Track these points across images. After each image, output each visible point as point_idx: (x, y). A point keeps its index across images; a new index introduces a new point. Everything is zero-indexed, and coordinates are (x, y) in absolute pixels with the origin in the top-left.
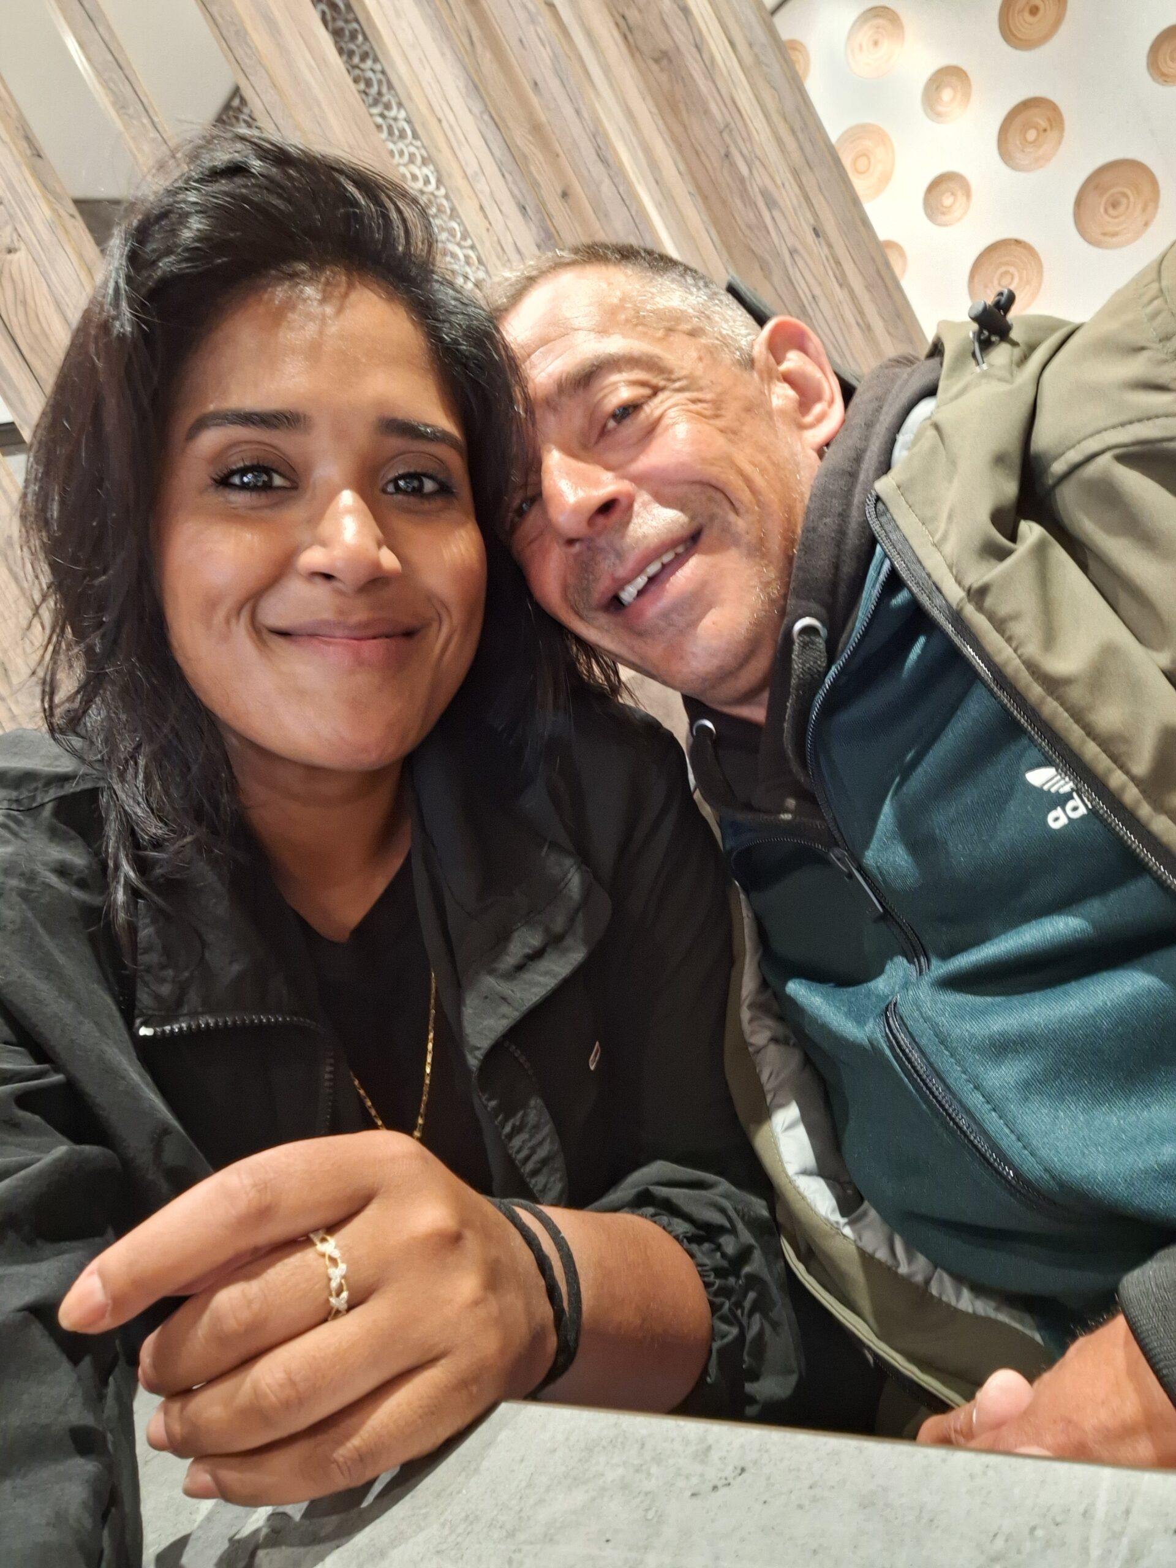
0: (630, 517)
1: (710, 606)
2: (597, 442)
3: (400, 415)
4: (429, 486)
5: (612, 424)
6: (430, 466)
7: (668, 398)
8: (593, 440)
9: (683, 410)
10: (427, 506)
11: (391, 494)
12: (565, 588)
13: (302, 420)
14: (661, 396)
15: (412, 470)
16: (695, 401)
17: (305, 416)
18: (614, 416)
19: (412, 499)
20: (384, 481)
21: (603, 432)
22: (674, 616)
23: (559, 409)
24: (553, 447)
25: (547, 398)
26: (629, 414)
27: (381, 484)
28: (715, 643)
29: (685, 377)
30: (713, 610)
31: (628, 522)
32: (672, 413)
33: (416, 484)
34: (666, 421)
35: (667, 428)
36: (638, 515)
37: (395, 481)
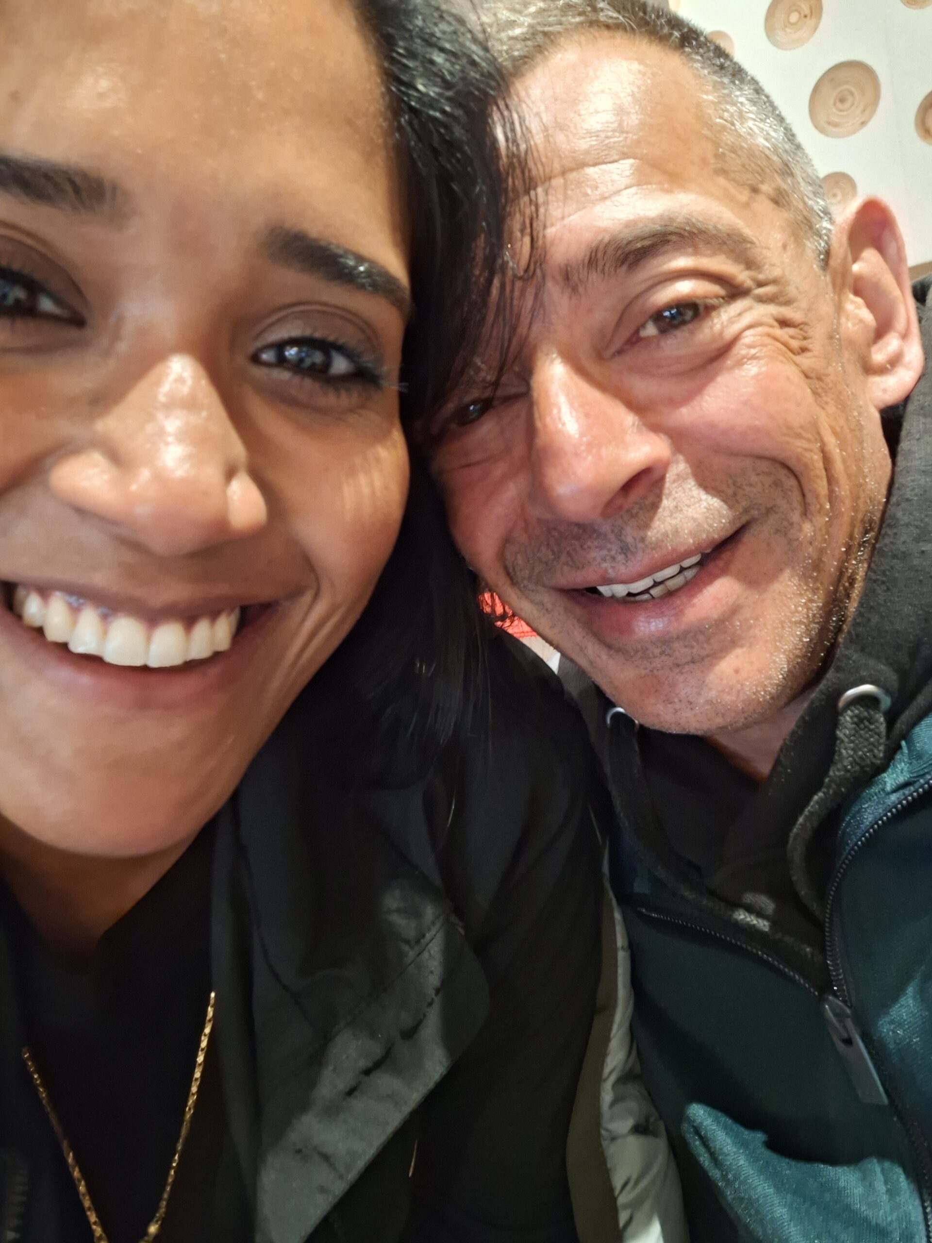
0: (659, 497)
1: (734, 643)
2: (620, 352)
3: (314, 230)
4: (340, 365)
5: (651, 330)
6: (348, 336)
7: (746, 310)
8: (614, 348)
9: (769, 335)
10: (330, 399)
11: (267, 365)
12: (507, 541)
13: (108, 195)
14: (739, 305)
15: (317, 335)
16: (784, 323)
17: (114, 189)
18: (657, 316)
19: (308, 383)
20: (259, 344)
21: (635, 340)
22: (676, 645)
23: (581, 289)
24: (554, 350)
25: (567, 266)
26: (684, 323)
27: (252, 348)
28: (728, 698)
29: (775, 282)
30: (738, 651)
31: (655, 506)
32: (749, 337)
33: (318, 357)
34: (740, 350)
35: (740, 363)
36: (670, 494)
37: (280, 346)
